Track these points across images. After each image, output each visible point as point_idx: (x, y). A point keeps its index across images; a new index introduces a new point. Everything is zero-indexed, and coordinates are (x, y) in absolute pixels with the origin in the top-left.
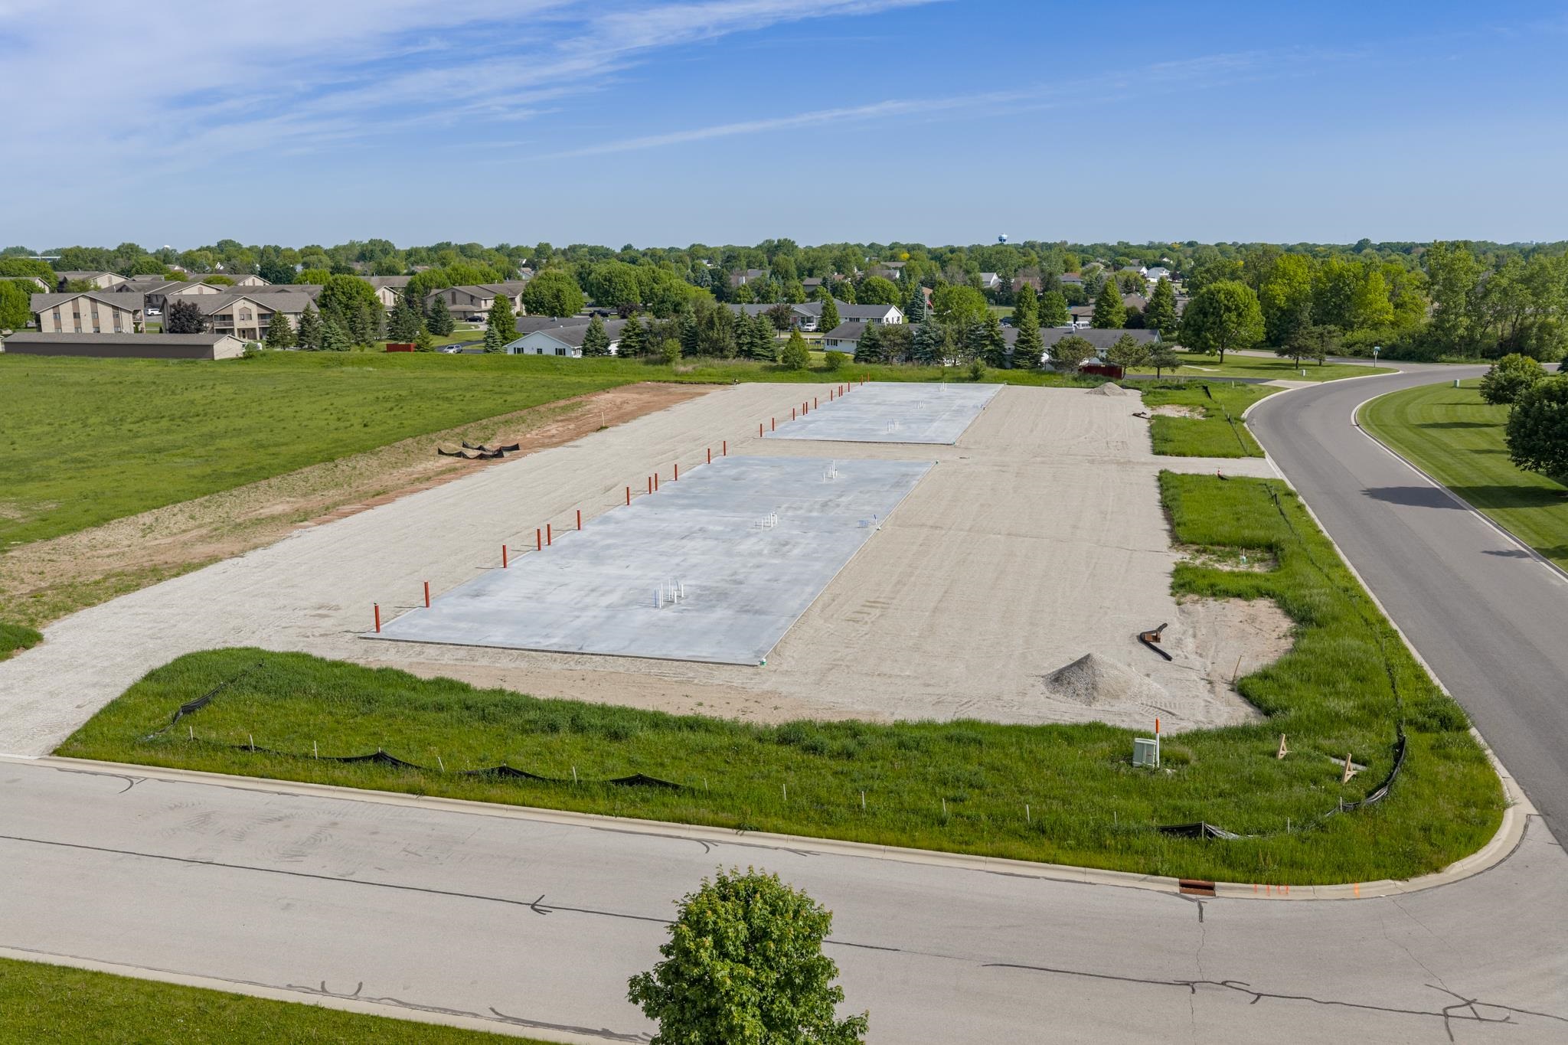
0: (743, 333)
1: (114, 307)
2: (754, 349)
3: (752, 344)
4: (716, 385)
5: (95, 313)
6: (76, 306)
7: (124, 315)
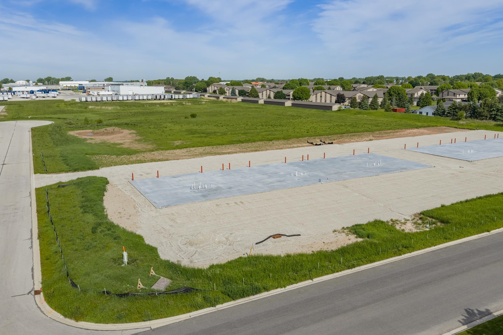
0: (494, 110)
1: (330, 94)
2: (497, 117)
3: (496, 115)
4: (469, 130)
5: (326, 96)
6: (321, 94)
7: (333, 97)
